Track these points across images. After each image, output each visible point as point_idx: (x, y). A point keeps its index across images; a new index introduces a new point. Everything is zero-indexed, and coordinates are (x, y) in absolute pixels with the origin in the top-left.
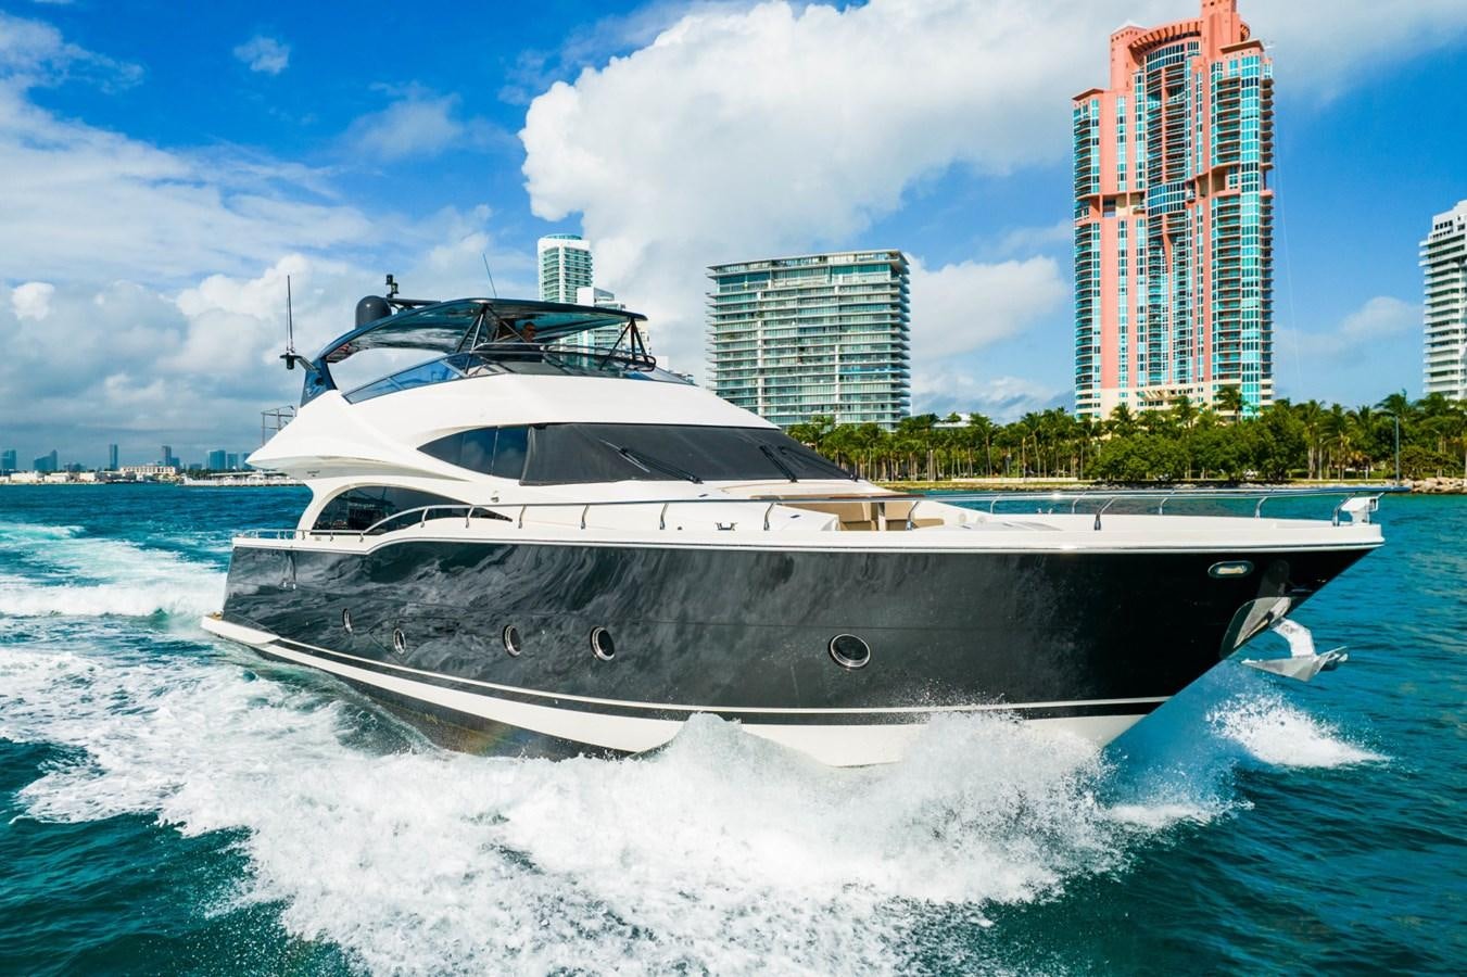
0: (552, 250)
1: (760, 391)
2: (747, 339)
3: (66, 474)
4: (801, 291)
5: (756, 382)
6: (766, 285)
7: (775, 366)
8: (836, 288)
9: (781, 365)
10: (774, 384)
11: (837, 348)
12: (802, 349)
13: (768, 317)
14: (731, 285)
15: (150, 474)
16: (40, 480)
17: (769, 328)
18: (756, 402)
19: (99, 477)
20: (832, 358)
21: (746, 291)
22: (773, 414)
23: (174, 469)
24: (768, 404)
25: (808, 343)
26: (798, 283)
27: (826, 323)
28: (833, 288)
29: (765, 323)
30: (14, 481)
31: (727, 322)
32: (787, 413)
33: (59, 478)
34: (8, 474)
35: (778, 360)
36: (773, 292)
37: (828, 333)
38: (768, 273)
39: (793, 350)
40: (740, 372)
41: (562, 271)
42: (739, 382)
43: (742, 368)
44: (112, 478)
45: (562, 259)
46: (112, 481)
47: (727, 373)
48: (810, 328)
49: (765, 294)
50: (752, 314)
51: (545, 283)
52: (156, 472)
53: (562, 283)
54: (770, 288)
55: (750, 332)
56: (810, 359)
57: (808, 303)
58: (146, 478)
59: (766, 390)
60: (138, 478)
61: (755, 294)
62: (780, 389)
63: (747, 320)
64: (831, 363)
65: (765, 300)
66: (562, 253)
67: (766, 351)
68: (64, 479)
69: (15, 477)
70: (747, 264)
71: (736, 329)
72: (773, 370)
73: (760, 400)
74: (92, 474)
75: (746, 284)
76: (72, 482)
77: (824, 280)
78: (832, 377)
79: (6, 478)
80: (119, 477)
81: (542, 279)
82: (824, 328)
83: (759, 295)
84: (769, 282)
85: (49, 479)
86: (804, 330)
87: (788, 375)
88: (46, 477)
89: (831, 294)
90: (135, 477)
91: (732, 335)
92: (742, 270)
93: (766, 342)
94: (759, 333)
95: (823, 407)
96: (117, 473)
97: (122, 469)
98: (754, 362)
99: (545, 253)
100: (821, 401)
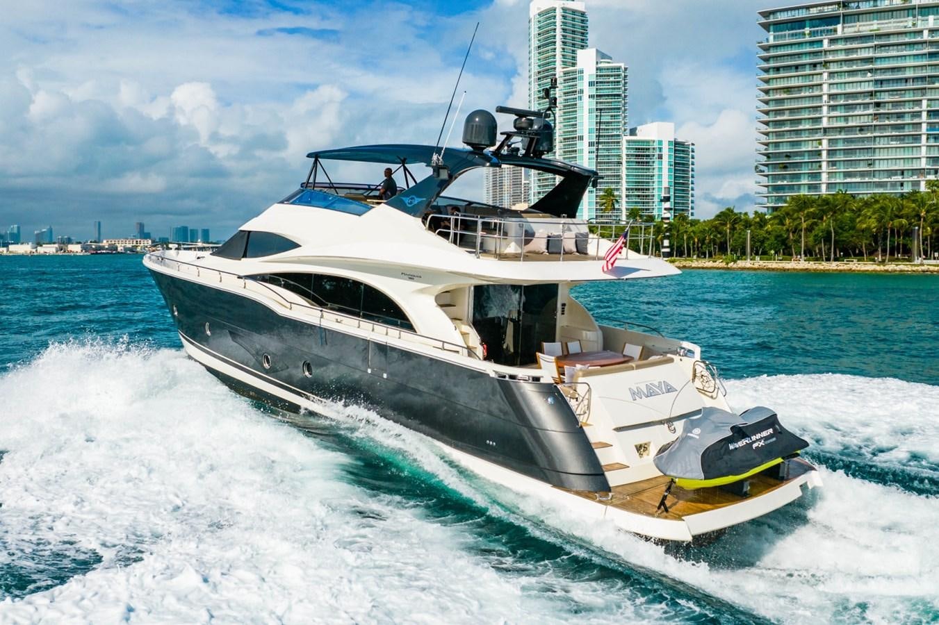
0: (547, 12)
1: (824, 154)
2: (807, 94)
3: (56, 245)
4: (879, 36)
5: (820, 144)
6: (835, 31)
7: (843, 124)
8: (926, 33)
9: (850, 124)
10: (840, 146)
11: (925, 103)
12: (878, 105)
13: (834, 68)
14: (787, 32)
15: (130, 246)
16: (34, 250)
17: (836, 81)
18: (820, 166)
19: (85, 248)
20: (918, 114)
21: (807, 38)
22: (838, 181)
23: (150, 242)
24: (834, 169)
25: (886, 98)
26: (875, 27)
27: (909, 74)
28: (921, 32)
29: (831, 74)
30: (11, 252)
31: (781, 75)
32: (858, 180)
33: (50, 249)
34: (6, 245)
35: (846, 118)
36: (841, 39)
37: (910, 86)
38: (838, 17)
39: (866, 105)
40: (798, 132)
41: (559, 33)
42: (798, 143)
43: (801, 127)
44: (96, 249)
45: (559, 20)
46: (97, 252)
47: (778, 134)
48: (888, 80)
49: (832, 41)
50: (814, 65)
51: (539, 47)
52: (135, 244)
53: (559, 45)
54: (839, 34)
55: (811, 87)
56: (888, 116)
57: (887, 51)
58: (126, 249)
59: (830, 152)
60: (119, 249)
61: (821, 41)
62: (847, 152)
63: (808, 72)
64: (916, 121)
65: (833, 47)
66: (559, 13)
67: (833, 108)
68: (54, 250)
69: (12, 248)
70: (808, 8)
71: (794, 83)
72: (841, 129)
73: (824, 165)
74: (79, 246)
75: (807, 30)
76: (60, 253)
77: (908, 23)
78: (917, 138)
79: (5, 249)
80: (102, 248)
81: (535, 43)
82: (906, 80)
83: (826, 42)
84: (839, 27)
85: (41, 250)
86: (882, 82)
87: (860, 136)
88: (39, 248)
89: (919, 39)
90: (117, 248)
91: (788, 89)
92: (802, 14)
93: (832, 96)
94: (825, 87)
95: (902, 172)
96: (101, 244)
97: (105, 241)
98: (818, 120)
99: (539, 15)
100: (900, 166)
